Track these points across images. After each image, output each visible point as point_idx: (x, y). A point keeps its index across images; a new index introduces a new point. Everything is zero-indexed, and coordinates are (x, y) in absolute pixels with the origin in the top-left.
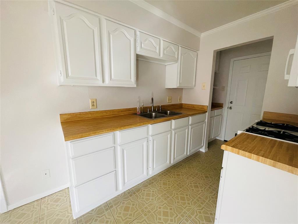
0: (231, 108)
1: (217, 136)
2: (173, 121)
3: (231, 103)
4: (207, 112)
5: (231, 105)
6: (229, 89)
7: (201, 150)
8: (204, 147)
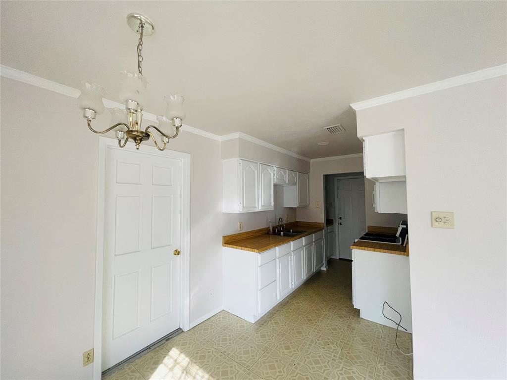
0: (341, 224)
1: (332, 255)
2: (303, 238)
3: (340, 218)
4: (323, 229)
5: (340, 221)
6: (336, 205)
7: (322, 269)
8: (325, 265)
